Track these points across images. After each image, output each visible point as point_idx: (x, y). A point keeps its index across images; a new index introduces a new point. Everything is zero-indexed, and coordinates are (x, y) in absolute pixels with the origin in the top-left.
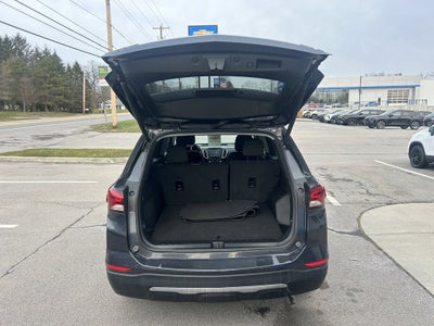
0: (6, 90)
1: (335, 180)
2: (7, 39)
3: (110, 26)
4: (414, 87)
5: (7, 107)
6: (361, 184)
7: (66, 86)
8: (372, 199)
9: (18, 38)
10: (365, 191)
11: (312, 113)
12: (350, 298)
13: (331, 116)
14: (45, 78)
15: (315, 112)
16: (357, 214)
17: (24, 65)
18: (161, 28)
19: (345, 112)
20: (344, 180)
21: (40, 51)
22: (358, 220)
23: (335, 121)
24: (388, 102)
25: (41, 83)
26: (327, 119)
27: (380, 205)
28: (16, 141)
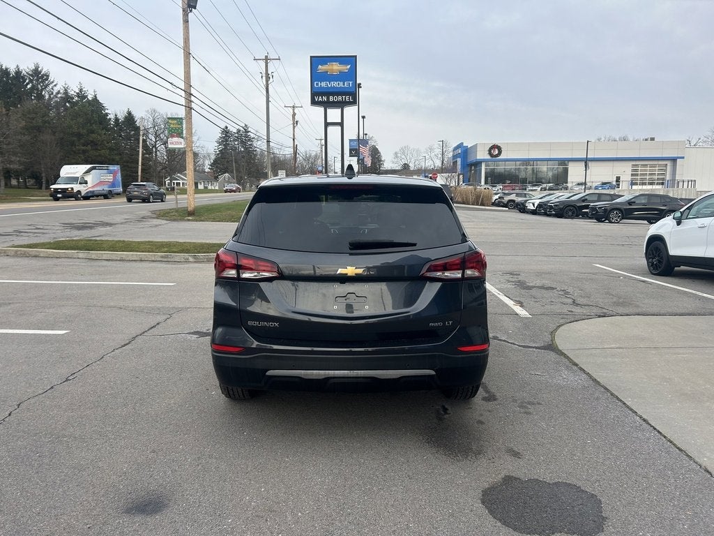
0: (15, 154)
1: (530, 288)
2: (18, 73)
3: (187, 54)
4: (674, 160)
5: (14, 182)
6: (568, 293)
7: (111, 149)
8: (577, 310)
9: (36, 72)
10: (570, 301)
11: (507, 198)
12: (522, 410)
13: (537, 202)
14: (79, 135)
15: (513, 197)
16: (552, 327)
17: (46, 115)
18: (267, 59)
19: (559, 196)
20: (542, 287)
21: (71, 93)
22: (553, 333)
23: (544, 210)
24: (632, 184)
25: (73, 144)
26: (531, 207)
27: (589, 317)
28: (38, 229)
